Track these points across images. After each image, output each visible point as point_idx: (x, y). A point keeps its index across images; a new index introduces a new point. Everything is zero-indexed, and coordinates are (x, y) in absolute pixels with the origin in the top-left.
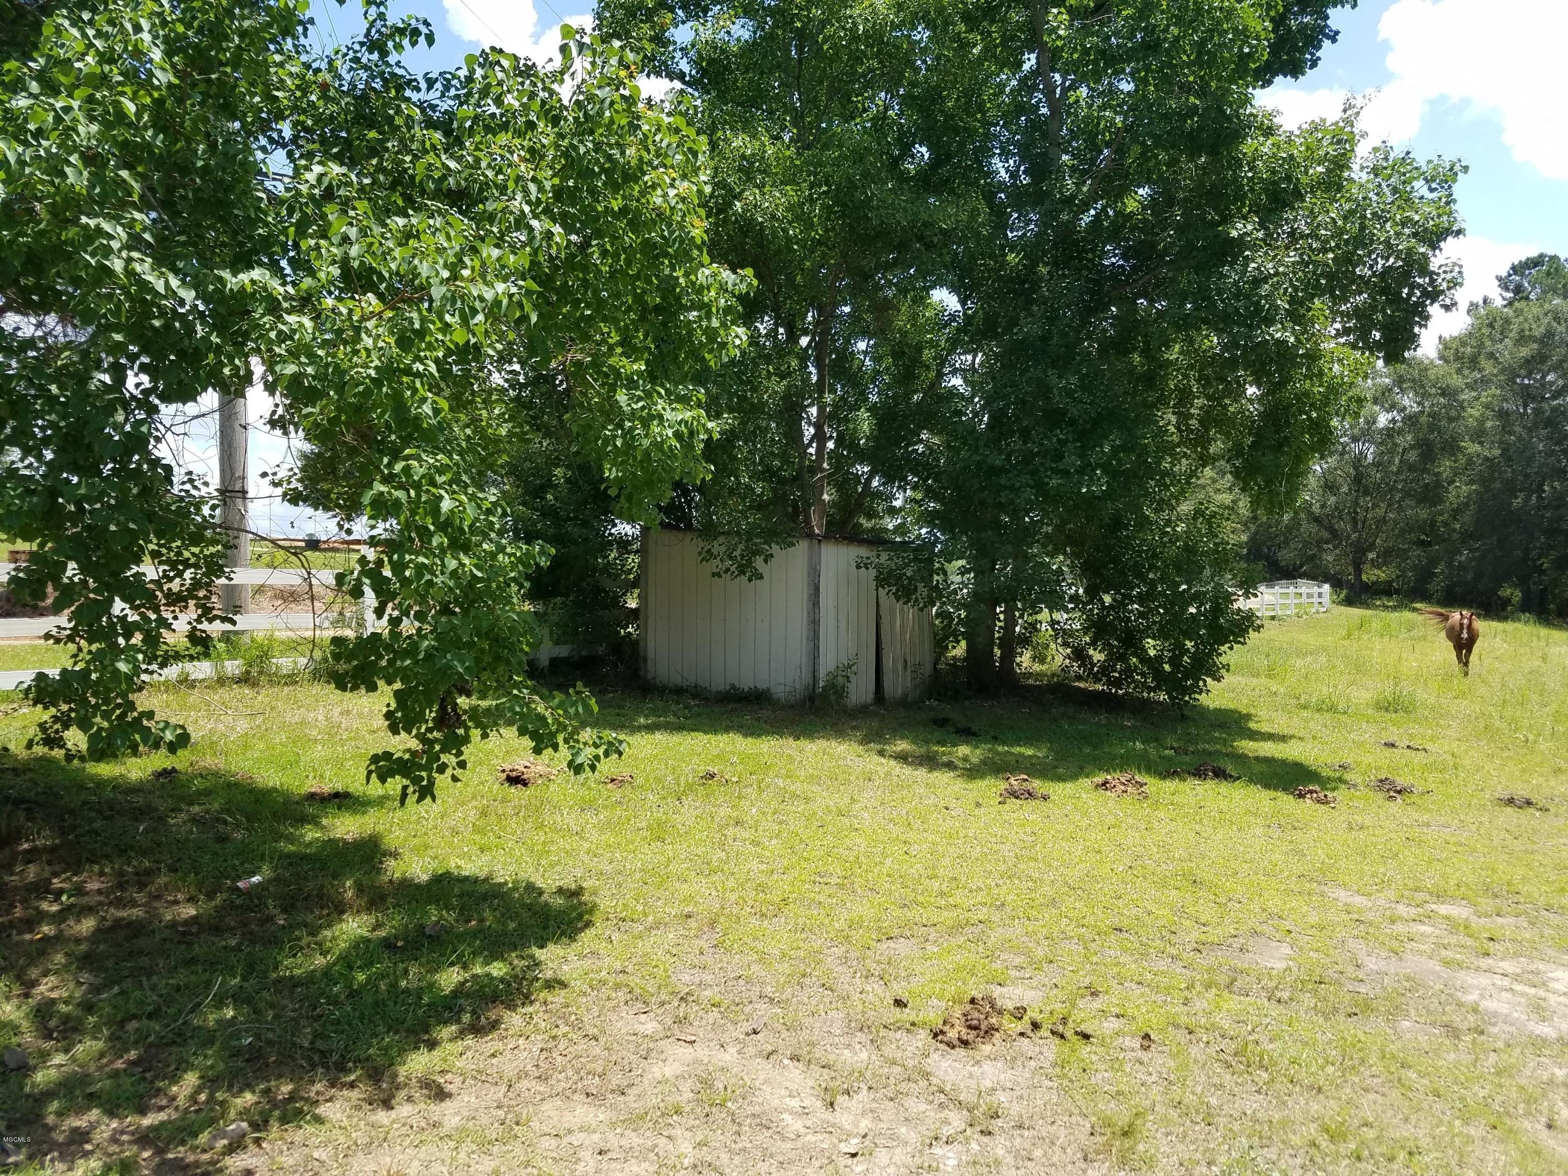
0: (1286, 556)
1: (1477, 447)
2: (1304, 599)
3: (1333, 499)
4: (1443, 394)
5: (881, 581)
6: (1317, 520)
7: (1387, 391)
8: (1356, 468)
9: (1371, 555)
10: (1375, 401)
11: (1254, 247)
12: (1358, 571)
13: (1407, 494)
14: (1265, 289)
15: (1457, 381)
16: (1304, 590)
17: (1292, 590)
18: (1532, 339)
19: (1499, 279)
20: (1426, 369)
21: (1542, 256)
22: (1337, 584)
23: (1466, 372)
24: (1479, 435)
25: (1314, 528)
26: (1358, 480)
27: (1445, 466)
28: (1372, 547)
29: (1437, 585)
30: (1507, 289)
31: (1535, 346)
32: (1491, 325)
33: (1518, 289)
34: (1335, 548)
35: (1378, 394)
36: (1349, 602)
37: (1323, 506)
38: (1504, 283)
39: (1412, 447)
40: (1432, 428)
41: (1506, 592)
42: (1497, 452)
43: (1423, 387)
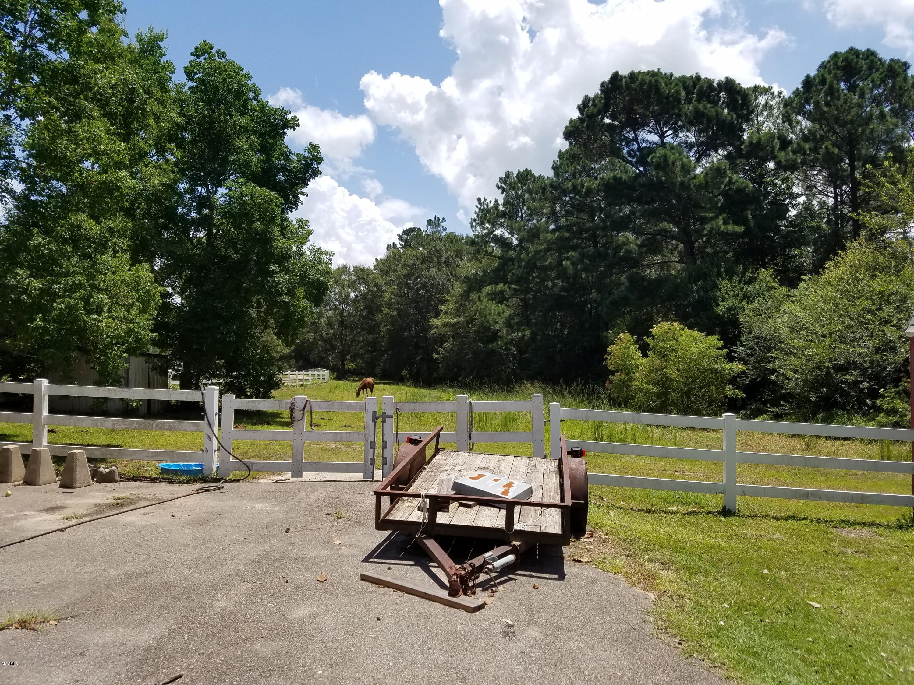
0: (313, 357)
1: (388, 310)
2: (316, 377)
3: (331, 331)
4: (375, 286)
5: (154, 369)
6: (325, 340)
7: (354, 282)
8: (341, 317)
9: (349, 357)
10: (349, 287)
11: (277, 273)
12: (343, 364)
13: (363, 329)
14: (280, 286)
15: (381, 281)
16: (321, 373)
17: (316, 373)
18: (408, 266)
19: (398, 235)
20: (369, 274)
21: (414, 228)
22: (333, 370)
23: (384, 277)
24: (389, 305)
25: (323, 344)
26: (342, 322)
27: (378, 317)
28: (349, 353)
29: (378, 371)
30: (402, 240)
31: (409, 269)
32: (394, 258)
33: (406, 241)
34: (333, 353)
35: (350, 283)
36: (339, 378)
37: (327, 334)
38: (400, 238)
39: (365, 308)
40: (372, 301)
41: (404, 373)
42: (396, 313)
43: (368, 282)
